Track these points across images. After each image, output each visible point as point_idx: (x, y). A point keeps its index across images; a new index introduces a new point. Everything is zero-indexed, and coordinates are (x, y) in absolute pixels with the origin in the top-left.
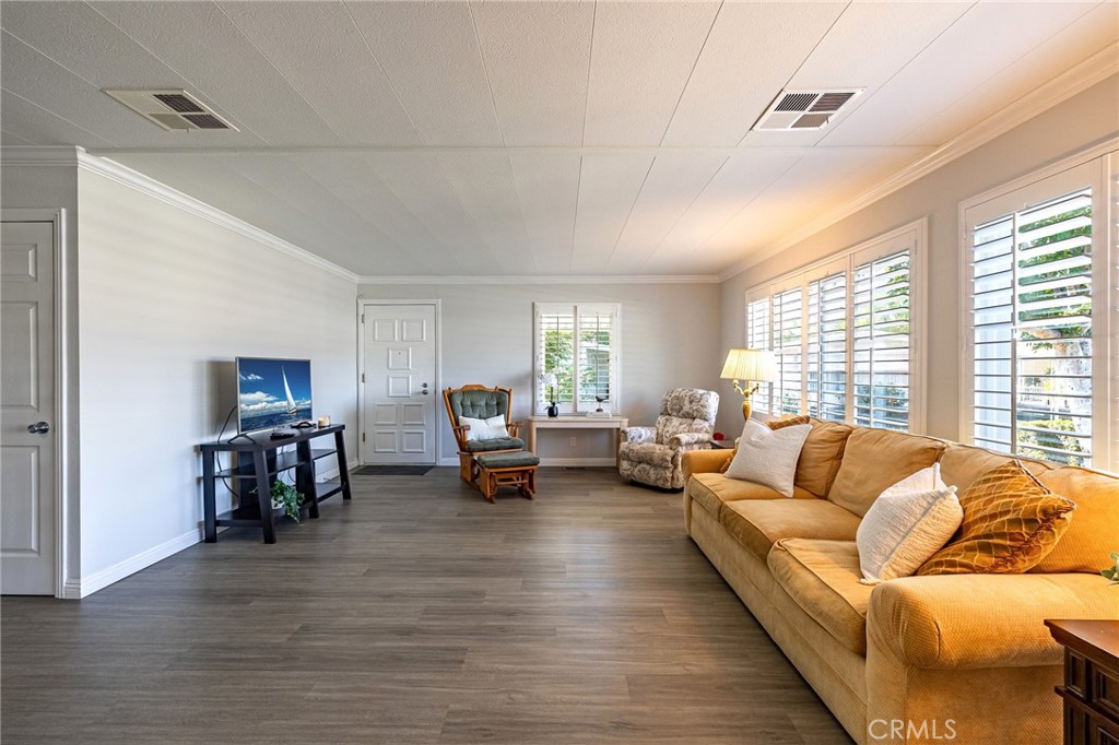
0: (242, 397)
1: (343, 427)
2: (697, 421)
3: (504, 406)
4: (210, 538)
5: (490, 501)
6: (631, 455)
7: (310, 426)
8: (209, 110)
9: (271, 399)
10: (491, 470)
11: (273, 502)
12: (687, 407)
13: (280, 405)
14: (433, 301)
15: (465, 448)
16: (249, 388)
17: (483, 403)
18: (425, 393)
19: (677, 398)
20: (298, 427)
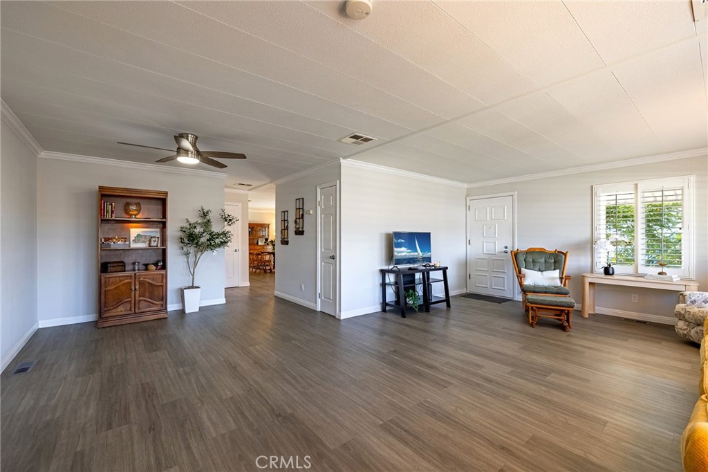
0: (395, 249)
1: (447, 268)
3: (561, 264)
4: (384, 310)
5: (532, 325)
7: (430, 266)
8: (365, 136)
9: (409, 251)
10: (532, 305)
11: (408, 300)
13: (414, 254)
14: (512, 193)
15: (525, 290)
16: (399, 245)
17: (543, 260)
18: (506, 252)
20: (425, 266)
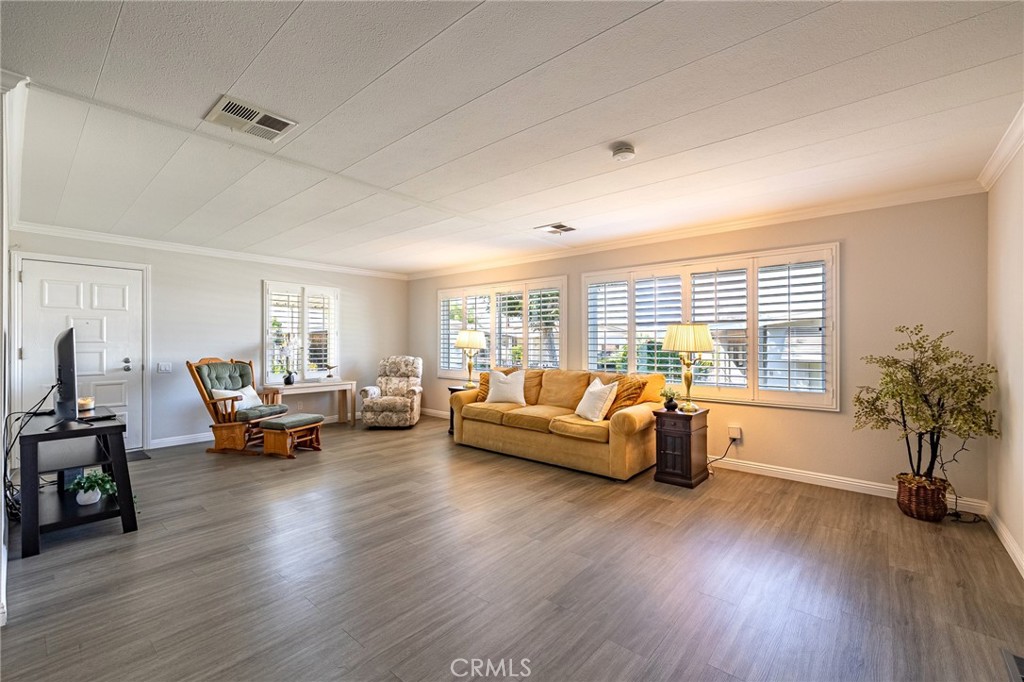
2: (411, 378)
5: (291, 457)
6: (375, 407)
10: (291, 431)
12: (403, 369)
14: (143, 266)
18: (127, 369)
19: (394, 363)
